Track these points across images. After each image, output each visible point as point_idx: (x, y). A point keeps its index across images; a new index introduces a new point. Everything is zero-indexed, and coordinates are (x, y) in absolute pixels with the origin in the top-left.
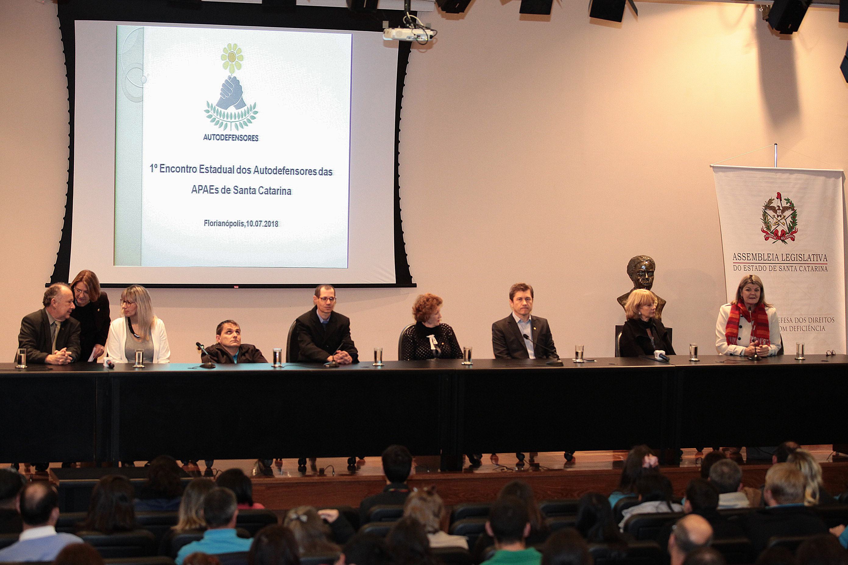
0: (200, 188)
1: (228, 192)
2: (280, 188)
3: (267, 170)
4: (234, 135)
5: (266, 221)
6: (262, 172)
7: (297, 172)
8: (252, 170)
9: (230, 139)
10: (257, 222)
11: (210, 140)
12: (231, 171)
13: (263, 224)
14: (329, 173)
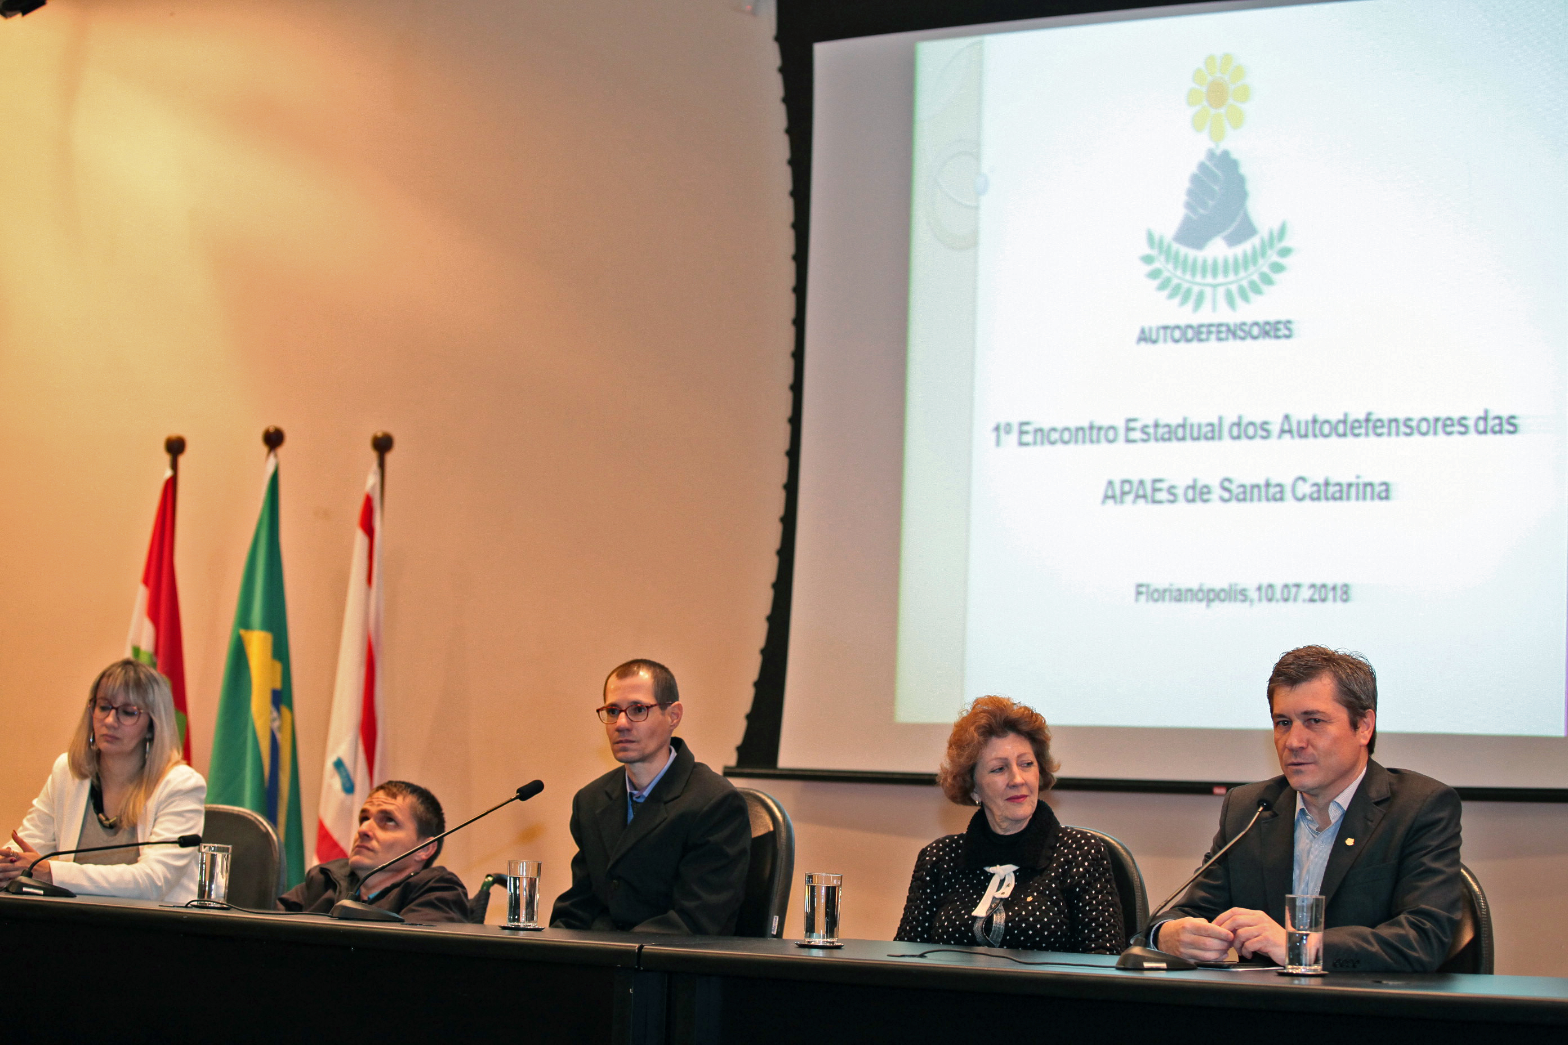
0: (1127, 487)
1: (1205, 497)
2: (1353, 480)
3: (1317, 426)
4: (1220, 325)
5: (1313, 586)
6: (1302, 432)
7: (1408, 427)
8: (1275, 429)
9: (1213, 337)
10: (1286, 590)
11: (1154, 342)
12: (1212, 432)
13: (1306, 593)
14: (1508, 425)
